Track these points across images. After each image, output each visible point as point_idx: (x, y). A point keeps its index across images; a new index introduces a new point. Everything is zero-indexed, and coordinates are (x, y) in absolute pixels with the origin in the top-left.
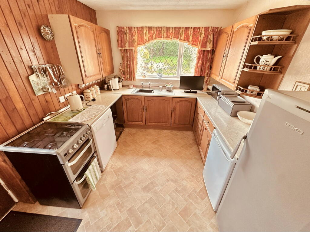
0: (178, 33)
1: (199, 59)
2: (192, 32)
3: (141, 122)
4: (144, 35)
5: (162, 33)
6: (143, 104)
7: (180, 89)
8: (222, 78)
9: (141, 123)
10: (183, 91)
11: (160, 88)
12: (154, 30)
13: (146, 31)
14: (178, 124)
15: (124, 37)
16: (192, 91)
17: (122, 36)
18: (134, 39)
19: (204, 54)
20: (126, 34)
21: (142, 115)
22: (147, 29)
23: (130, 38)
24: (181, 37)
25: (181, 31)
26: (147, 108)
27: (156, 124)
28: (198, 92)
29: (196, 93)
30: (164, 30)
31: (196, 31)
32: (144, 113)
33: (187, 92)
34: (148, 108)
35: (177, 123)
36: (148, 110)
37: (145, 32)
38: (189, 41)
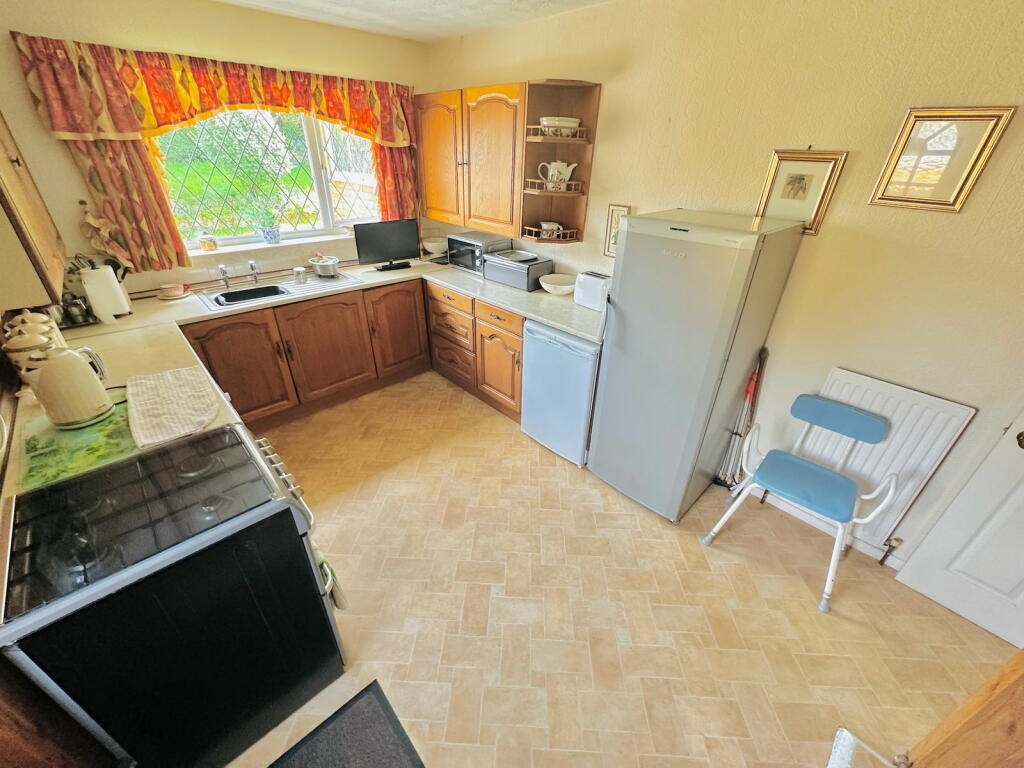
0: (306, 91)
1: (384, 171)
2: (346, 93)
3: (282, 400)
4: (179, 86)
5: (251, 85)
6: (276, 337)
7: (361, 263)
8: (470, 217)
9: (285, 402)
10: (371, 267)
11: (298, 273)
12: (215, 72)
13: (184, 71)
14: (395, 364)
15: (75, 86)
16: (394, 262)
17: (64, 81)
18: (133, 100)
19: (392, 157)
20: (82, 72)
21: (280, 374)
22: (187, 66)
23: (114, 94)
24: (318, 105)
25: (313, 88)
26: (290, 344)
27: (333, 386)
28: (412, 262)
29: (407, 266)
30: (254, 77)
31: (358, 92)
32: (284, 366)
33: (385, 269)
34: (294, 345)
35: (392, 362)
36: (295, 352)
37: (177, 74)
38: (345, 120)
